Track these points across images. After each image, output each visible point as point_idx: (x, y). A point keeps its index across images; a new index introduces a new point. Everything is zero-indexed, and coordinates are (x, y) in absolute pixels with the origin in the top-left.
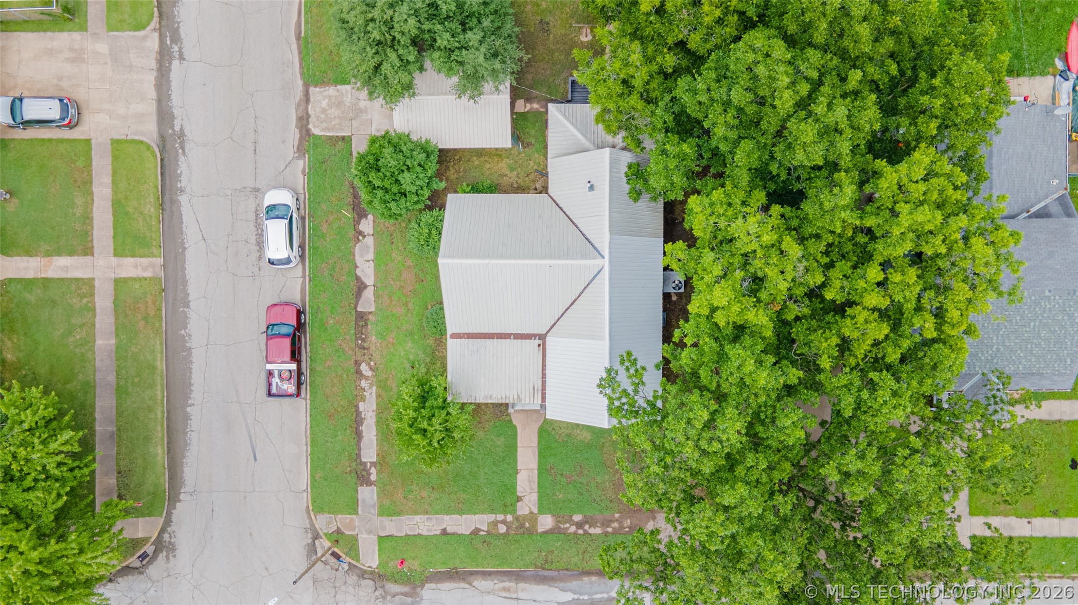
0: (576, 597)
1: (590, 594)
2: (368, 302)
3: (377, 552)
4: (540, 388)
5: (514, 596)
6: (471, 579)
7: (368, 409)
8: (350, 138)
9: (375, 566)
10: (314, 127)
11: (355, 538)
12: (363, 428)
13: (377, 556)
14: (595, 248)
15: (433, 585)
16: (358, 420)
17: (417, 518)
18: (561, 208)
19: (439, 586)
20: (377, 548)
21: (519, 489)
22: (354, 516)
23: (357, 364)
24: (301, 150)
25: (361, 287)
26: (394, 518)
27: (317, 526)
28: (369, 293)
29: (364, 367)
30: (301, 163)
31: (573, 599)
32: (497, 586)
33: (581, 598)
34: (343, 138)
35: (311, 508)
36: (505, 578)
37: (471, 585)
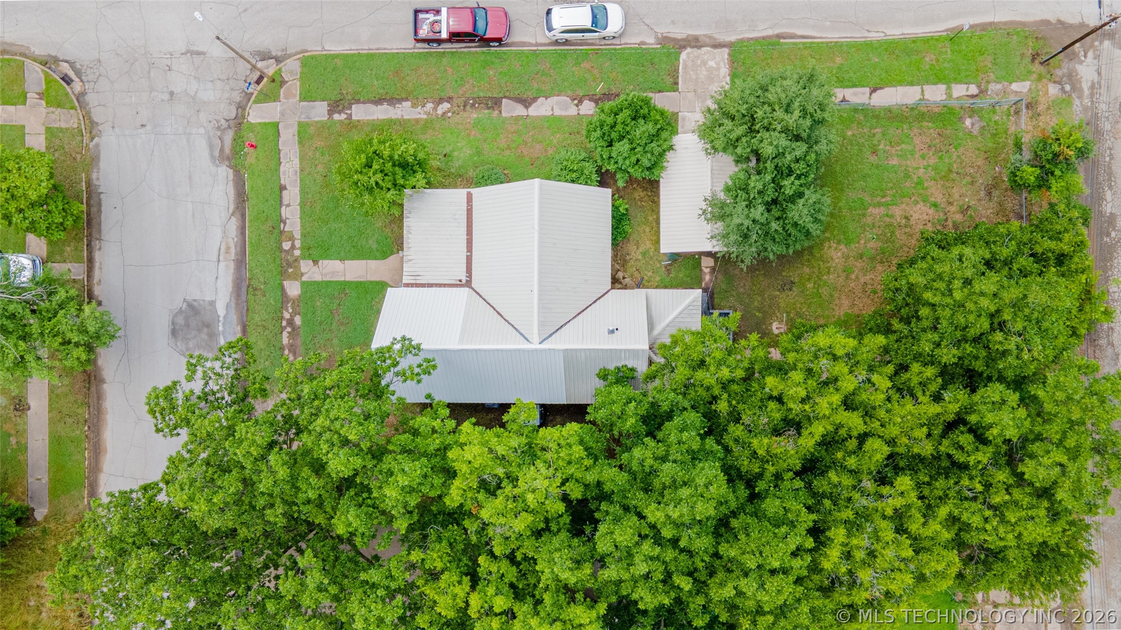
0: (221, 319)
1: (224, 332)
2: (511, 109)
3: (263, 121)
4: (418, 282)
5: (221, 258)
6: (238, 215)
7: (405, 111)
8: (677, 90)
9: (250, 119)
10: (688, 54)
11: (276, 99)
12: (385, 106)
13: (259, 121)
14: (551, 335)
15: (231, 177)
16: (393, 101)
17: (297, 161)
18: (595, 302)
19: (231, 184)
20: (267, 121)
21: (326, 262)
22: (298, 98)
23: (449, 99)
24: (665, 40)
25: (526, 103)
26: (296, 137)
27: (288, 61)
28: (520, 110)
29: (446, 106)
30: (651, 40)
31: (219, 316)
32: (230, 240)
33: (220, 324)
34: (676, 83)
35: (306, 54)
36: (238, 249)
37: (232, 215)
